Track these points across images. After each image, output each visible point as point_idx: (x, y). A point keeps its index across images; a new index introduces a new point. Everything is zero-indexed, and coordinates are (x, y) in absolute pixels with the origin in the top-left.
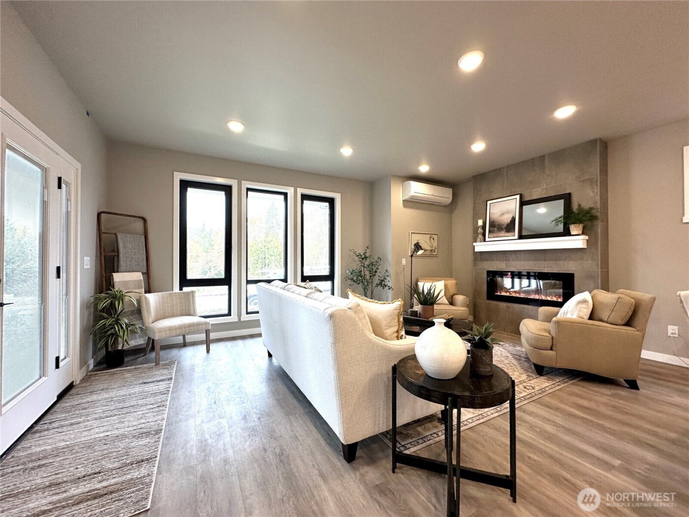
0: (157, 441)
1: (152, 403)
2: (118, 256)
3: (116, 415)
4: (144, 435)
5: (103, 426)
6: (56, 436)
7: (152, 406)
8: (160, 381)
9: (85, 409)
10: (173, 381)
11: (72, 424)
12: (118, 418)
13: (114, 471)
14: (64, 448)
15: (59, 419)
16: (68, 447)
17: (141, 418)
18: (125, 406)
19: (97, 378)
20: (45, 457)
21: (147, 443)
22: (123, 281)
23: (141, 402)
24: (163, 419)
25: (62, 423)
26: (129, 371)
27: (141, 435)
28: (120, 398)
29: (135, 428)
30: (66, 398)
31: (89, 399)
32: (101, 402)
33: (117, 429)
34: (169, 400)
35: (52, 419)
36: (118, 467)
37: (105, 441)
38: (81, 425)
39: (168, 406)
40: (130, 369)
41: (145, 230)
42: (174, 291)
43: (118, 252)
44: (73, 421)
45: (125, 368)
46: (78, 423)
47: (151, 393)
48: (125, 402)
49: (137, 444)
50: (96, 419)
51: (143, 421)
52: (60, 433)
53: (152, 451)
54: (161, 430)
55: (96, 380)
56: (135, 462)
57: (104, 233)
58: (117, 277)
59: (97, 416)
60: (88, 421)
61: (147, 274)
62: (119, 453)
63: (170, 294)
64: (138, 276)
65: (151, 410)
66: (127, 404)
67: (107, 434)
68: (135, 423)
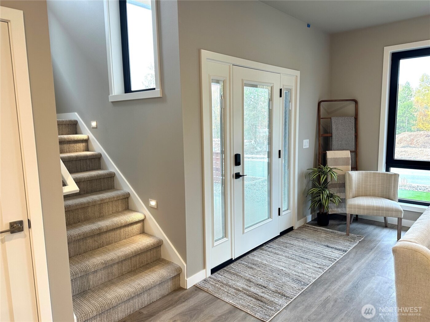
0: (299, 290)
1: (319, 263)
2: (332, 136)
3: (295, 260)
4: (297, 281)
5: (285, 263)
6: (266, 256)
7: (316, 265)
8: (337, 249)
9: (286, 247)
10: (345, 253)
11: (275, 253)
12: (295, 263)
13: (271, 291)
14: (264, 265)
15: (273, 247)
16: (265, 265)
17: (305, 270)
18: (304, 257)
19: (307, 229)
20: (255, 265)
21: (294, 287)
22: (334, 158)
23: (314, 259)
24: (315, 278)
25: (273, 250)
26: (326, 232)
27: (296, 280)
28: (305, 250)
29: (297, 274)
30: (285, 236)
31: (292, 242)
32: (296, 247)
33: (289, 269)
34: (330, 267)
35: (271, 246)
36: (274, 291)
37: (279, 272)
38: (278, 256)
39: (325, 271)
40: (328, 231)
41: (356, 112)
42: (378, 172)
43: (332, 134)
44: (277, 252)
45: (326, 229)
46: (278, 254)
47: (324, 255)
48: (306, 254)
49: (290, 285)
50: (286, 257)
51: (304, 272)
52: (268, 255)
53: (293, 294)
54: (308, 285)
55: (305, 231)
56: (281, 294)
57: (322, 118)
58: (330, 154)
59: (287, 255)
60: (282, 255)
61: (355, 153)
62: (280, 283)
63: (374, 173)
64: (346, 154)
65: (314, 268)
66: (305, 256)
67: (284, 269)
68: (300, 271)
